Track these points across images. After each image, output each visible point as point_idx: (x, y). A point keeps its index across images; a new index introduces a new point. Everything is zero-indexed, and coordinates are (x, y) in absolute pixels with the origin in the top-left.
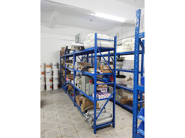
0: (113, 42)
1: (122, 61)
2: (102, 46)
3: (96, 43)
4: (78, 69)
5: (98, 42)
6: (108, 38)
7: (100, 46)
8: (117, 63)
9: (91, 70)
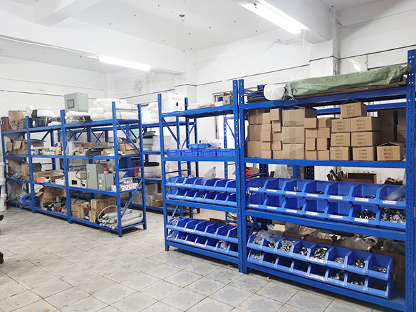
0: (137, 112)
1: (151, 137)
2: (123, 118)
3: (114, 115)
4: (74, 154)
5: (117, 113)
6: (129, 107)
7: (120, 118)
8: (145, 141)
9: (108, 152)
